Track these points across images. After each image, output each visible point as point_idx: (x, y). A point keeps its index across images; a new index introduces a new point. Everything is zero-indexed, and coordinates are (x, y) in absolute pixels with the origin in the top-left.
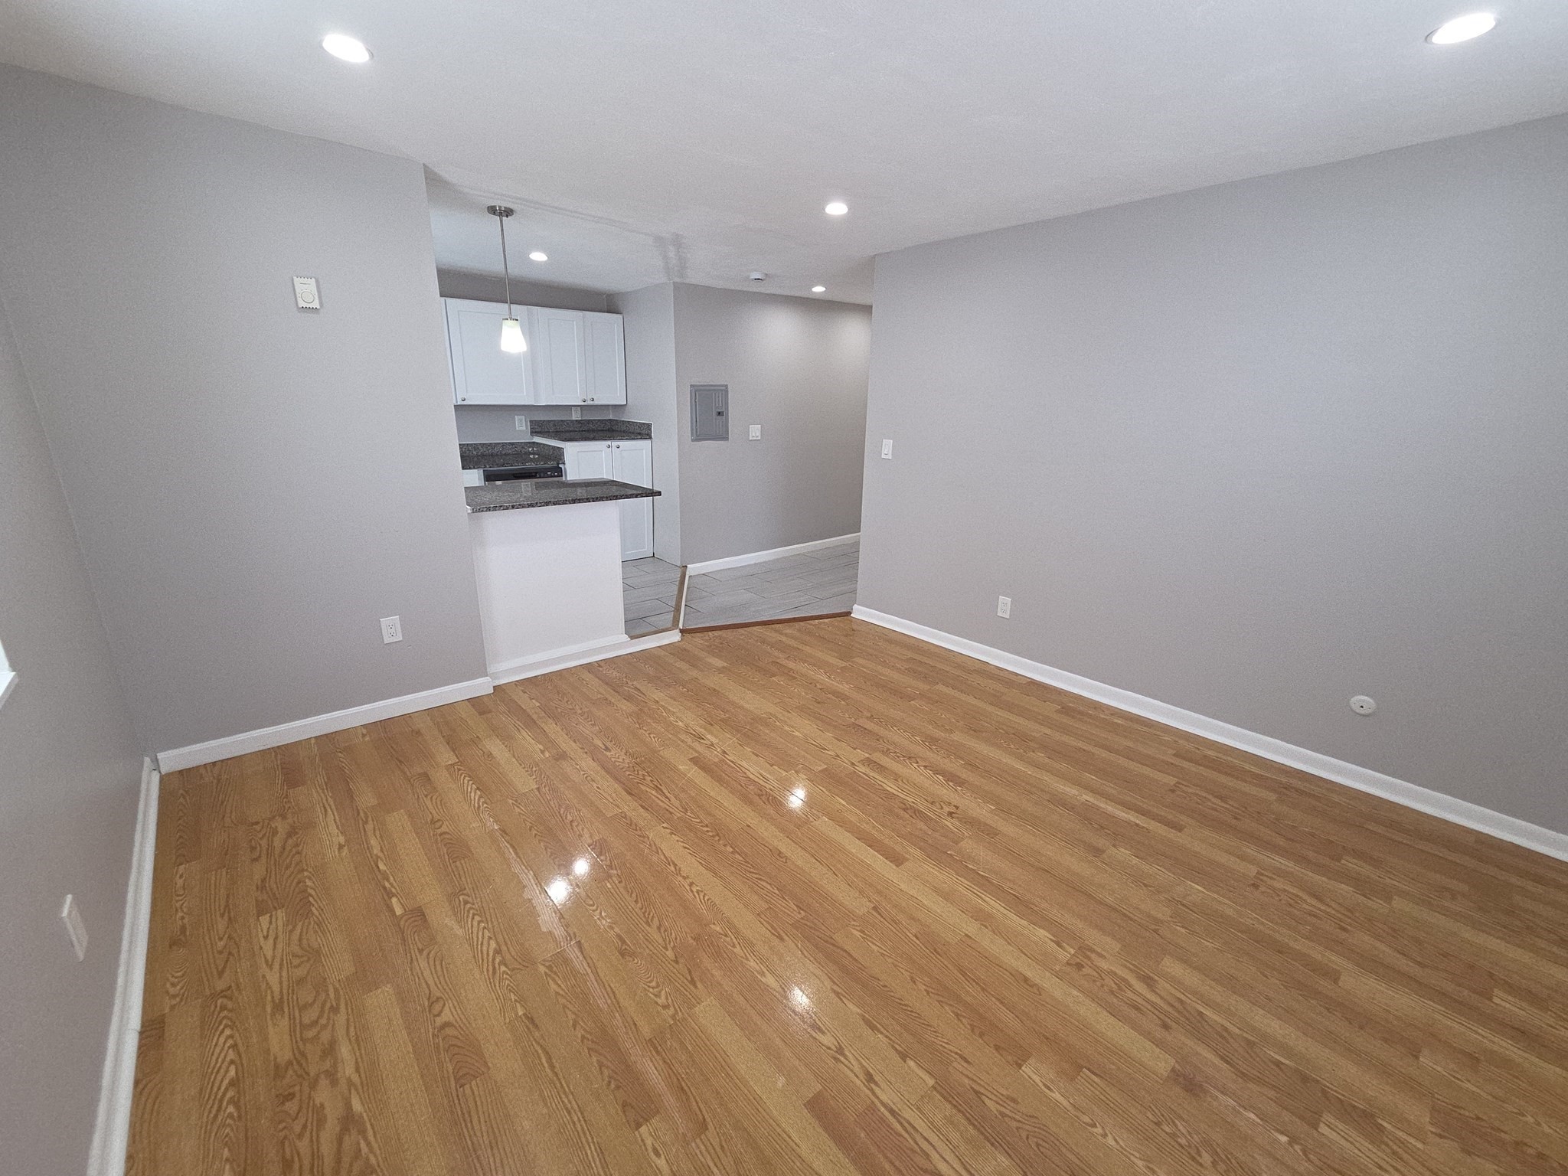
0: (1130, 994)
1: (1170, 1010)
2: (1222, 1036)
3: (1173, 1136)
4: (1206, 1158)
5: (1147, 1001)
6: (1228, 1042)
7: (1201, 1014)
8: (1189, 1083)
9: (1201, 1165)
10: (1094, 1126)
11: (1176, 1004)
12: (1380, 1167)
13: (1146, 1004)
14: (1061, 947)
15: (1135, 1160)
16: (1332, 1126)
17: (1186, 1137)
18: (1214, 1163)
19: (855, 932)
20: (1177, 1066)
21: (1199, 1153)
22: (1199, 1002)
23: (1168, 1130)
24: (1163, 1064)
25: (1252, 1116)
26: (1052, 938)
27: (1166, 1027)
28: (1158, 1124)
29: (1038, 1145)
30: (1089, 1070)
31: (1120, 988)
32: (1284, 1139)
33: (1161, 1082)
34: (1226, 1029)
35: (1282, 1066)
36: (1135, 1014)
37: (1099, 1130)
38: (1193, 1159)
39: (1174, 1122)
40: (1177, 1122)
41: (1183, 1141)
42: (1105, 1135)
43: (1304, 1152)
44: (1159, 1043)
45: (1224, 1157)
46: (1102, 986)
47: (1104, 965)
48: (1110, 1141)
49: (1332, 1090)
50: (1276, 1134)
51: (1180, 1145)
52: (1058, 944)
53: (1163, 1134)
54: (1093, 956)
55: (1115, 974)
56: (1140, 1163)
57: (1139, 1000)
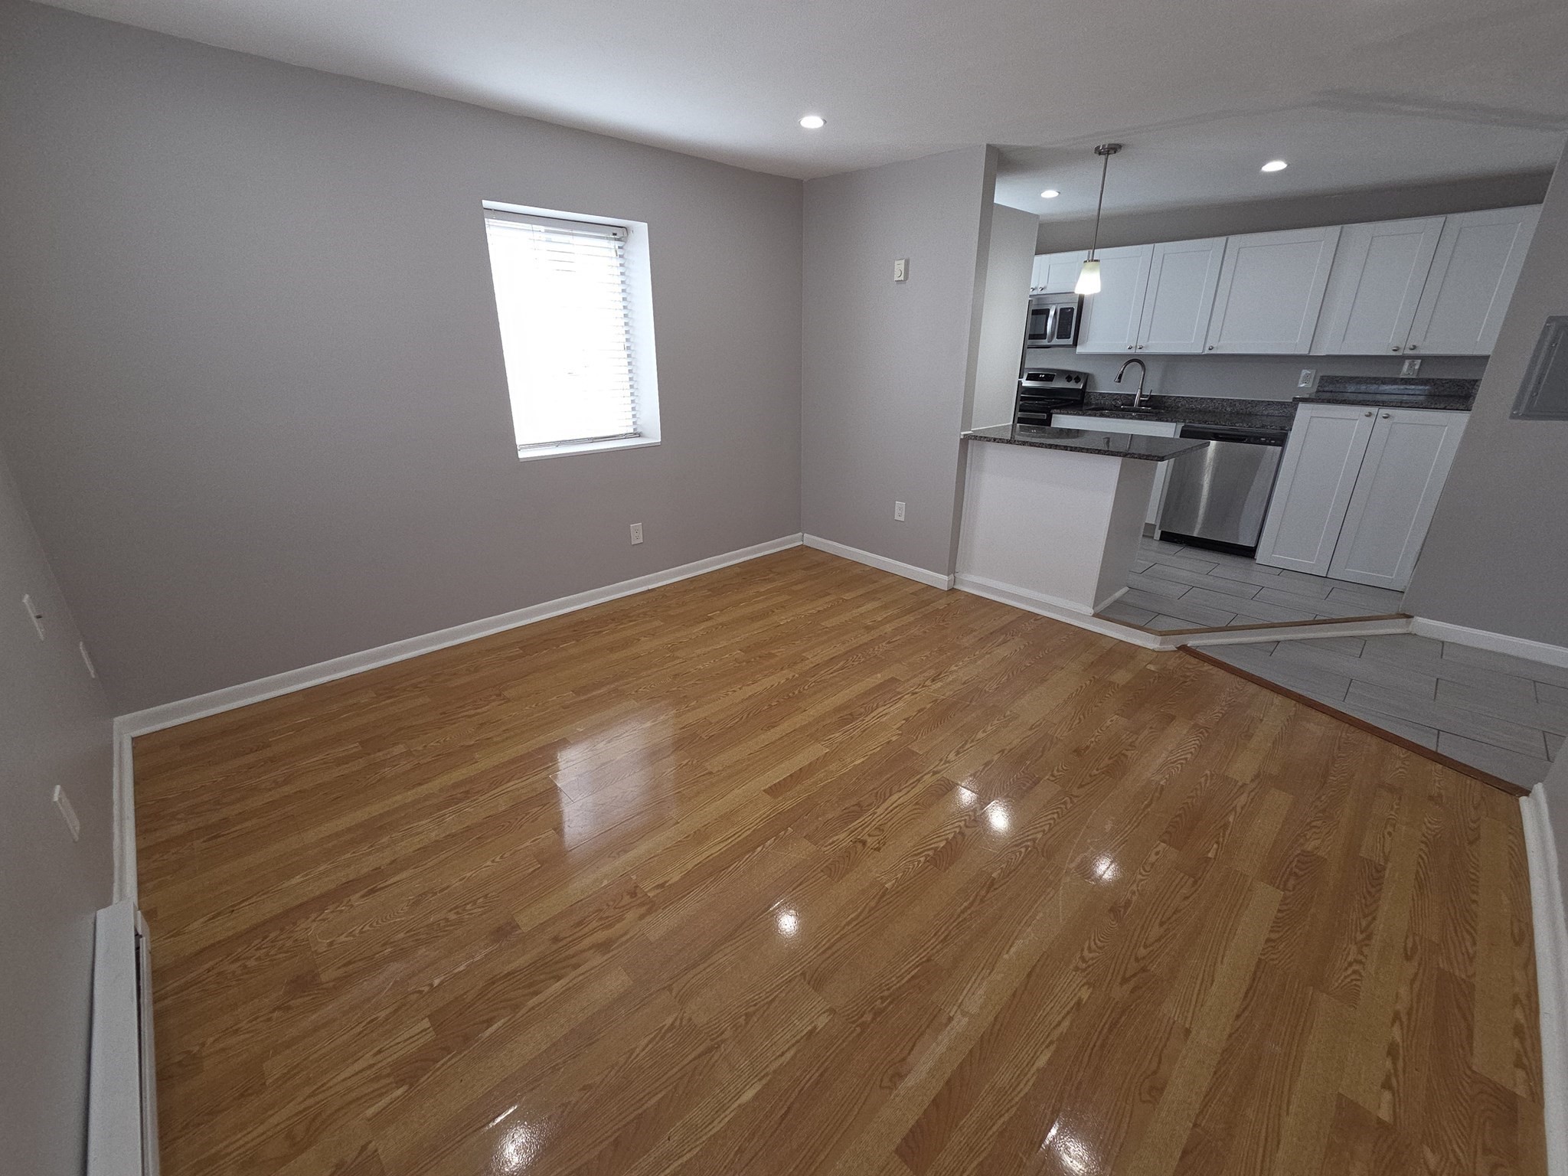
0: (595, 924)
1: (571, 952)
2: (531, 985)
3: (475, 902)
4: (452, 916)
5: (585, 936)
6: (524, 987)
7: (559, 978)
8: (503, 932)
9: (450, 911)
10: (501, 857)
11: (574, 961)
12: (379, 1052)
13: (580, 934)
14: (658, 887)
15: (471, 873)
16: (424, 1033)
17: (470, 910)
18: (447, 920)
19: (687, 761)
20: (520, 931)
21: (457, 913)
22: (571, 985)
23: (481, 900)
24: (526, 921)
25: (462, 968)
26: (670, 882)
27: (556, 940)
28: (486, 896)
29: (503, 826)
30: (539, 868)
31: (601, 919)
32: (436, 982)
33: (513, 913)
34: (536, 993)
35: (485, 1025)
36: (575, 920)
37: (497, 859)
38: (456, 908)
39: (483, 907)
40: (482, 909)
41: (468, 907)
42: (493, 861)
43: (420, 992)
44: (542, 927)
45: (447, 929)
46: (608, 905)
47: (630, 916)
48: (489, 863)
49: (449, 1060)
50: (442, 978)
51: (468, 904)
52: (662, 886)
53: (478, 896)
54: (643, 910)
55: (618, 921)
56: (468, 875)
57: (586, 930)
